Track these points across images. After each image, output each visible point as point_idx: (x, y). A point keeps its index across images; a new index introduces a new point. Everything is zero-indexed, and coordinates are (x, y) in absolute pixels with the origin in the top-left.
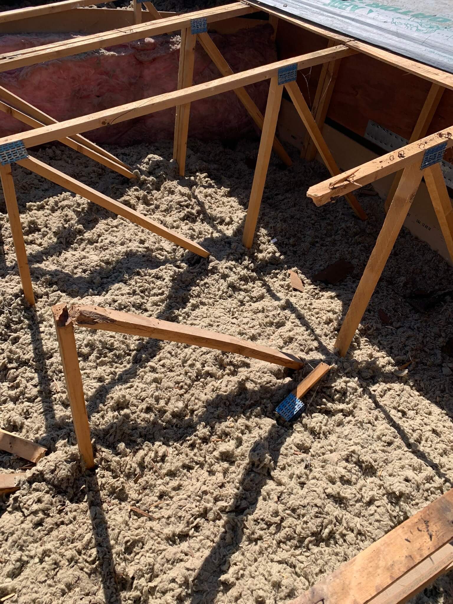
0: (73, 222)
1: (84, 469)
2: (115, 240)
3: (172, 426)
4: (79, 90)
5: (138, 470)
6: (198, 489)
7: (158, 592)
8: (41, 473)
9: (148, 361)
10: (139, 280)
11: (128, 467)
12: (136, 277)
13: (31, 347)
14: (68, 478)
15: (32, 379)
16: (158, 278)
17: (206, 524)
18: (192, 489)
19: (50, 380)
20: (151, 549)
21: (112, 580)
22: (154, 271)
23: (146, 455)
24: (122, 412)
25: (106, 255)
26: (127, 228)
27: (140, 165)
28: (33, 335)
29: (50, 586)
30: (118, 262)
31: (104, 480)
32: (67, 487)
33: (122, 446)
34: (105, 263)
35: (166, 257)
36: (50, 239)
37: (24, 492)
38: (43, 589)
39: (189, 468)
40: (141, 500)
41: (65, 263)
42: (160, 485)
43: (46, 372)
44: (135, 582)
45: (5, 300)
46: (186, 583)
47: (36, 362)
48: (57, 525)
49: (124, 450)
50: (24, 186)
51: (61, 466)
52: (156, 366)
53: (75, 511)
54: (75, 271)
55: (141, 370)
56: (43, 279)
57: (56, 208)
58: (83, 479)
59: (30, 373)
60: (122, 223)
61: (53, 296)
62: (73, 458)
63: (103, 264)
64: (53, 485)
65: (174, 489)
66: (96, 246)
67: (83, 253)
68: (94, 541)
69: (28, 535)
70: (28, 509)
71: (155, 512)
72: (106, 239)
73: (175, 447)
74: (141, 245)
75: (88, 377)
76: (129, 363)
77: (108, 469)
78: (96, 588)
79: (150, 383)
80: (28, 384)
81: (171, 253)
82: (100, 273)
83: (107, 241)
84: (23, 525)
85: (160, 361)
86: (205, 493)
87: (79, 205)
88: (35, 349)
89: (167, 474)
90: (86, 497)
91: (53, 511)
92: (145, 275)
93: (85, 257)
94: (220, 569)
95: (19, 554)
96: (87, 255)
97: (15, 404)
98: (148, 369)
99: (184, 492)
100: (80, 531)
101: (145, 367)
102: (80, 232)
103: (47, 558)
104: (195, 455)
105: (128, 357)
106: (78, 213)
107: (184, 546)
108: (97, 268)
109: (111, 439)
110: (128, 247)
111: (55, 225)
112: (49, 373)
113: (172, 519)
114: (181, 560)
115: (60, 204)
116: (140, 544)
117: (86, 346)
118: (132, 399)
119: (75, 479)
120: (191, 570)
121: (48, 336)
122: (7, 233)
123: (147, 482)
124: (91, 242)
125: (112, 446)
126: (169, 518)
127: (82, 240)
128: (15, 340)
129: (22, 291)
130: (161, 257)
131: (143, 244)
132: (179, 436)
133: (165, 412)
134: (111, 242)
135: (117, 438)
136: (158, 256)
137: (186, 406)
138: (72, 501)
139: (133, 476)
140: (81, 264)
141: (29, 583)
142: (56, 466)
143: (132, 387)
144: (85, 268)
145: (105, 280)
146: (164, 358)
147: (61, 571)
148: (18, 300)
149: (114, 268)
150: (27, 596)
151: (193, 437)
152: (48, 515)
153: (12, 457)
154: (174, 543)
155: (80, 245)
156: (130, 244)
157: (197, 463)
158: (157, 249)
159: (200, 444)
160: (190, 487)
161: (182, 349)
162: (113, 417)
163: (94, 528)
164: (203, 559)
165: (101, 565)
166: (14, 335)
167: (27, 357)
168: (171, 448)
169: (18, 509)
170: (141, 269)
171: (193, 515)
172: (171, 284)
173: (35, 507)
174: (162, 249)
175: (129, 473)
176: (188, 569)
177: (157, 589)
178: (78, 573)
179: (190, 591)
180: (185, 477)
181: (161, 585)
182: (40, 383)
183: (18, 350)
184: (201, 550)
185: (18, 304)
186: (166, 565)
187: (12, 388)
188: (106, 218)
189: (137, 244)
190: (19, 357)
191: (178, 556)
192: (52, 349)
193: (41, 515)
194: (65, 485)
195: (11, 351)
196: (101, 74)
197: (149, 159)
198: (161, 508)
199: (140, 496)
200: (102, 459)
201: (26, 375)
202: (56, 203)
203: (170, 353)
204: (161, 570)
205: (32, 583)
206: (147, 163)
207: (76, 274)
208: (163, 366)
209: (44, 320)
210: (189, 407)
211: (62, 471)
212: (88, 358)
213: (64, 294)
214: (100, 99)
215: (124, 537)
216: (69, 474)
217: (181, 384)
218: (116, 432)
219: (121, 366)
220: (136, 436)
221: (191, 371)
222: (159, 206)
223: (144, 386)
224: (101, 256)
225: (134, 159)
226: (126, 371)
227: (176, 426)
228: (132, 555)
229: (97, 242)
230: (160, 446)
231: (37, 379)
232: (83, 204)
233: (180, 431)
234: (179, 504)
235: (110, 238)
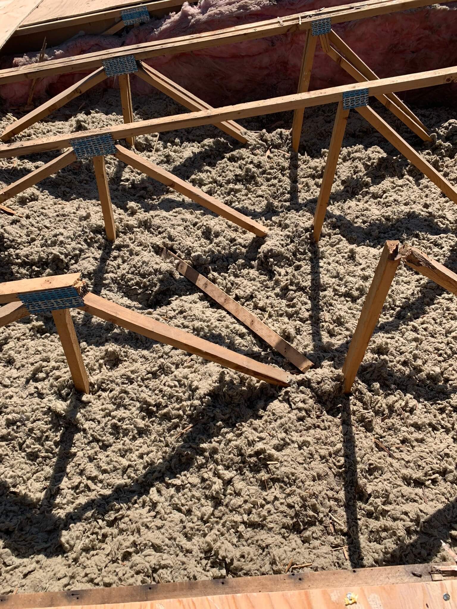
0: (361, 174)
1: (343, 391)
2: (400, 199)
3: (425, 386)
4: (398, 44)
5: (387, 411)
6: (441, 450)
7: (389, 516)
8: (309, 380)
9: (411, 321)
10: (416, 243)
11: (379, 405)
12: (414, 239)
13: (309, 277)
14: (329, 393)
15: (306, 303)
16: (436, 244)
17: (442, 482)
18: (435, 447)
19: (320, 309)
20: (388, 480)
21: (353, 488)
22: (433, 238)
23: (397, 401)
24: (382, 357)
25: (389, 212)
26: (412, 190)
27: (439, 129)
28: (313, 268)
29: (305, 469)
30: (398, 220)
31: (355, 408)
32: (326, 400)
33: (377, 385)
34: (385, 219)
35: (447, 227)
36: (338, 186)
37: (293, 390)
38: (300, 469)
39: (435, 429)
40: (384, 437)
41: (348, 211)
42: (404, 432)
43: (319, 302)
44: (372, 499)
45: (297, 232)
46: (417, 521)
47: (311, 290)
48: (315, 427)
49: (378, 389)
50: (322, 133)
51: (326, 381)
52: (419, 328)
53: (330, 421)
54: (356, 220)
55: (404, 326)
56: (329, 221)
57: (348, 158)
58: (341, 399)
59: (304, 299)
60: (408, 184)
61: (335, 238)
62: (337, 378)
63: (383, 219)
64: (316, 393)
65: (417, 440)
66: (380, 201)
67: (366, 205)
68: (343, 451)
69: (292, 423)
70: (295, 404)
71: (395, 452)
72: (390, 196)
73: (425, 405)
74: (425, 209)
75: (354, 317)
76: (391, 317)
77: (361, 400)
78: (339, 488)
79: (410, 341)
80: (303, 307)
81: (452, 223)
82: (378, 228)
83: (392, 199)
84: (290, 415)
85: (422, 324)
86: (447, 455)
87: (370, 159)
88: (313, 280)
89: (412, 425)
90: (340, 415)
91: (313, 414)
92: (424, 239)
93: (367, 209)
94: (451, 526)
95: (284, 435)
96: (370, 208)
97: (289, 319)
98: (409, 327)
99: (426, 446)
100: (332, 439)
101: (408, 325)
102: (367, 185)
103: (305, 448)
104: (443, 419)
105: (392, 311)
106: (366, 167)
107: (419, 491)
108: (377, 222)
109: (368, 376)
110: (411, 208)
111: (345, 174)
112: (320, 303)
113: (412, 464)
114: (415, 501)
115: (352, 155)
116: (380, 472)
117: (357, 289)
118: (392, 349)
119: (334, 397)
120: (424, 513)
121: (326, 272)
122: (302, 174)
123: (393, 424)
124: (375, 196)
125: (368, 383)
126: (408, 462)
127: (367, 193)
128: (298, 268)
129: (312, 227)
130: (442, 226)
131: (427, 208)
132: (430, 396)
133: (421, 371)
134: (395, 200)
135: (374, 377)
136: (439, 223)
137: (442, 373)
138: (328, 413)
139: (381, 415)
140: (362, 215)
141: (289, 459)
142: (322, 380)
143: (393, 338)
144: (365, 219)
145: (382, 235)
146: (428, 323)
147: (313, 462)
148: (308, 234)
149: (392, 225)
150: (287, 468)
151: (444, 403)
152: (309, 416)
153: (285, 360)
154: (409, 484)
155: (363, 197)
156: (414, 206)
157: (443, 427)
158: (440, 217)
159: (450, 411)
160: (433, 444)
161: (447, 320)
162: (373, 358)
163: (344, 441)
164: (436, 509)
165: (345, 472)
166: (297, 263)
167: (304, 284)
168: (420, 404)
169: (288, 401)
170: (420, 232)
171: (432, 469)
172: (449, 253)
173: (301, 405)
174: (444, 218)
175: (378, 410)
176: (421, 511)
177: (389, 513)
178: (327, 469)
179: (418, 529)
180: (429, 435)
181: (393, 512)
182: (312, 309)
183: (299, 277)
184: (434, 501)
185: (306, 237)
186: (400, 498)
187: (288, 306)
188: (392, 176)
189: (421, 207)
190: (299, 282)
191: (413, 496)
192: (327, 284)
193: (304, 413)
194: (326, 398)
195: (294, 276)
196: (425, 29)
197: (450, 124)
198: (401, 451)
199: (385, 434)
200: (357, 390)
201: (302, 299)
202: (349, 153)
203: (434, 319)
204: (395, 501)
205: (292, 460)
206: (446, 128)
207: (356, 223)
208: (425, 329)
209: (324, 257)
210: (445, 375)
211: (326, 386)
212: (356, 301)
213: (344, 239)
214: (415, 55)
215: (369, 460)
216: (332, 390)
217: (441, 351)
218: (374, 372)
219: (385, 317)
220: (391, 381)
221: (454, 342)
222: (449, 174)
223: (405, 341)
224: (382, 211)
225: (433, 122)
226: (388, 322)
227: (429, 387)
228: (372, 477)
229: (381, 197)
230: (411, 398)
231: (310, 305)
232: (374, 159)
233: (432, 393)
234: (421, 454)
235: (395, 196)
